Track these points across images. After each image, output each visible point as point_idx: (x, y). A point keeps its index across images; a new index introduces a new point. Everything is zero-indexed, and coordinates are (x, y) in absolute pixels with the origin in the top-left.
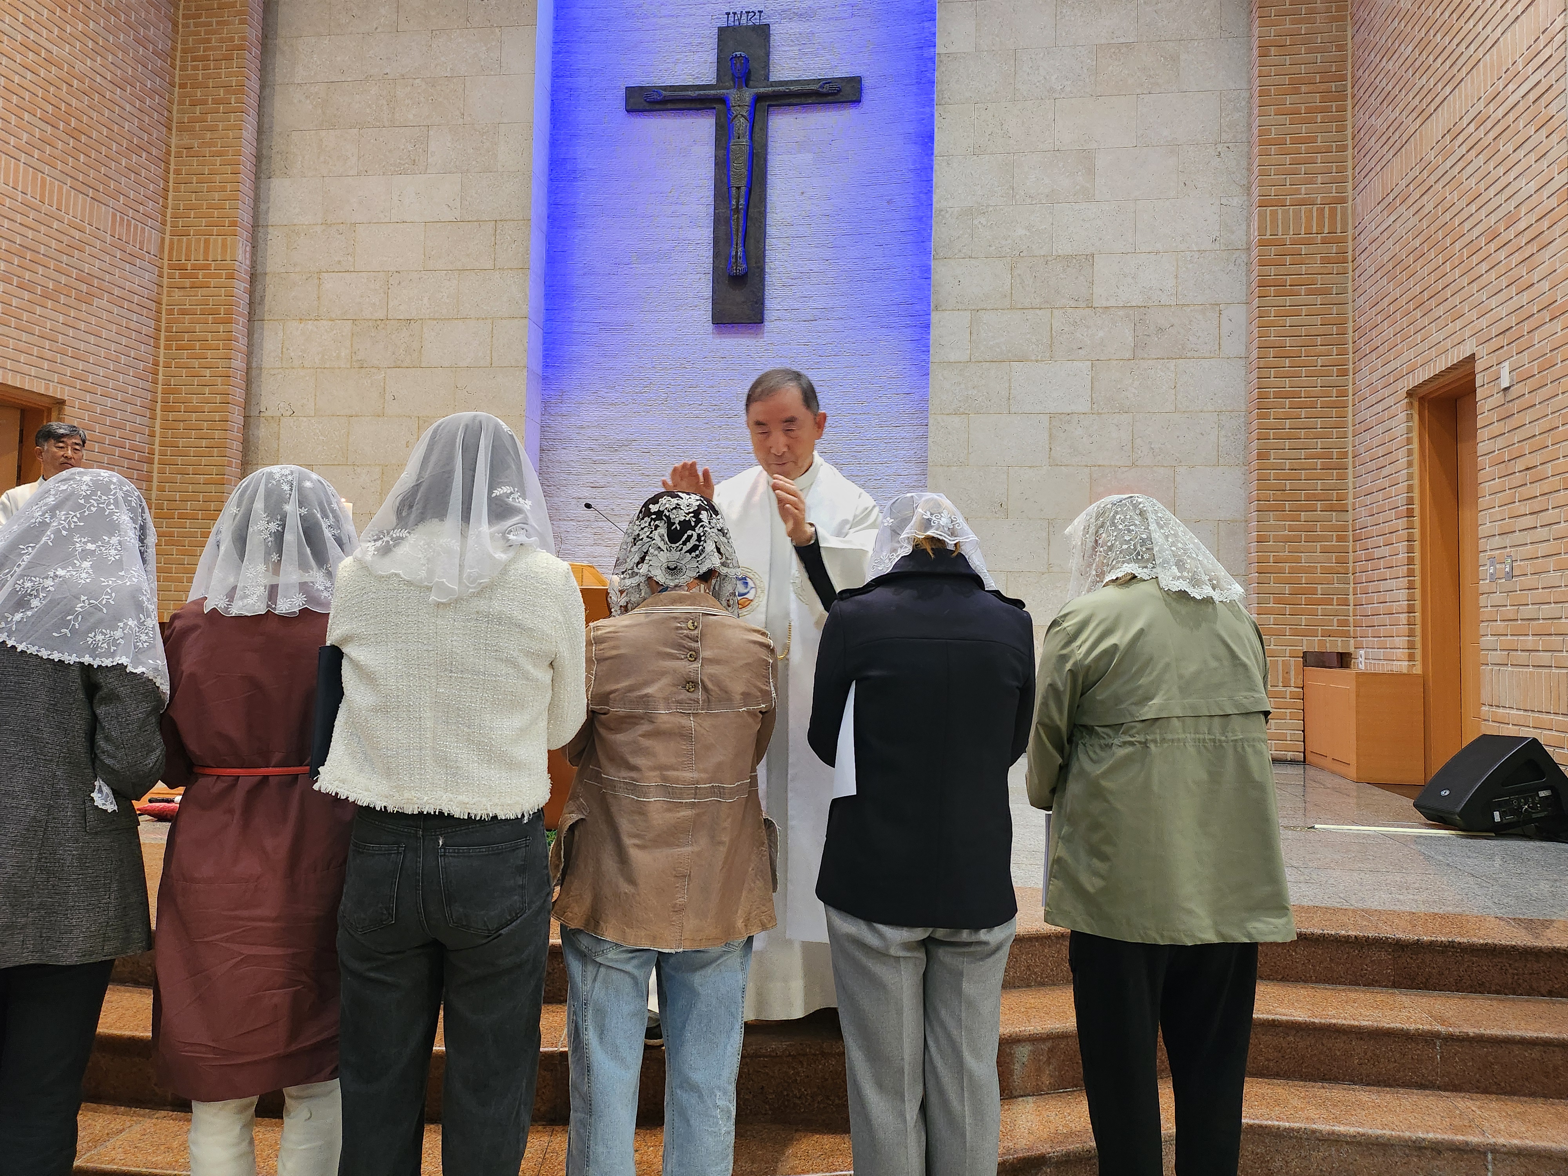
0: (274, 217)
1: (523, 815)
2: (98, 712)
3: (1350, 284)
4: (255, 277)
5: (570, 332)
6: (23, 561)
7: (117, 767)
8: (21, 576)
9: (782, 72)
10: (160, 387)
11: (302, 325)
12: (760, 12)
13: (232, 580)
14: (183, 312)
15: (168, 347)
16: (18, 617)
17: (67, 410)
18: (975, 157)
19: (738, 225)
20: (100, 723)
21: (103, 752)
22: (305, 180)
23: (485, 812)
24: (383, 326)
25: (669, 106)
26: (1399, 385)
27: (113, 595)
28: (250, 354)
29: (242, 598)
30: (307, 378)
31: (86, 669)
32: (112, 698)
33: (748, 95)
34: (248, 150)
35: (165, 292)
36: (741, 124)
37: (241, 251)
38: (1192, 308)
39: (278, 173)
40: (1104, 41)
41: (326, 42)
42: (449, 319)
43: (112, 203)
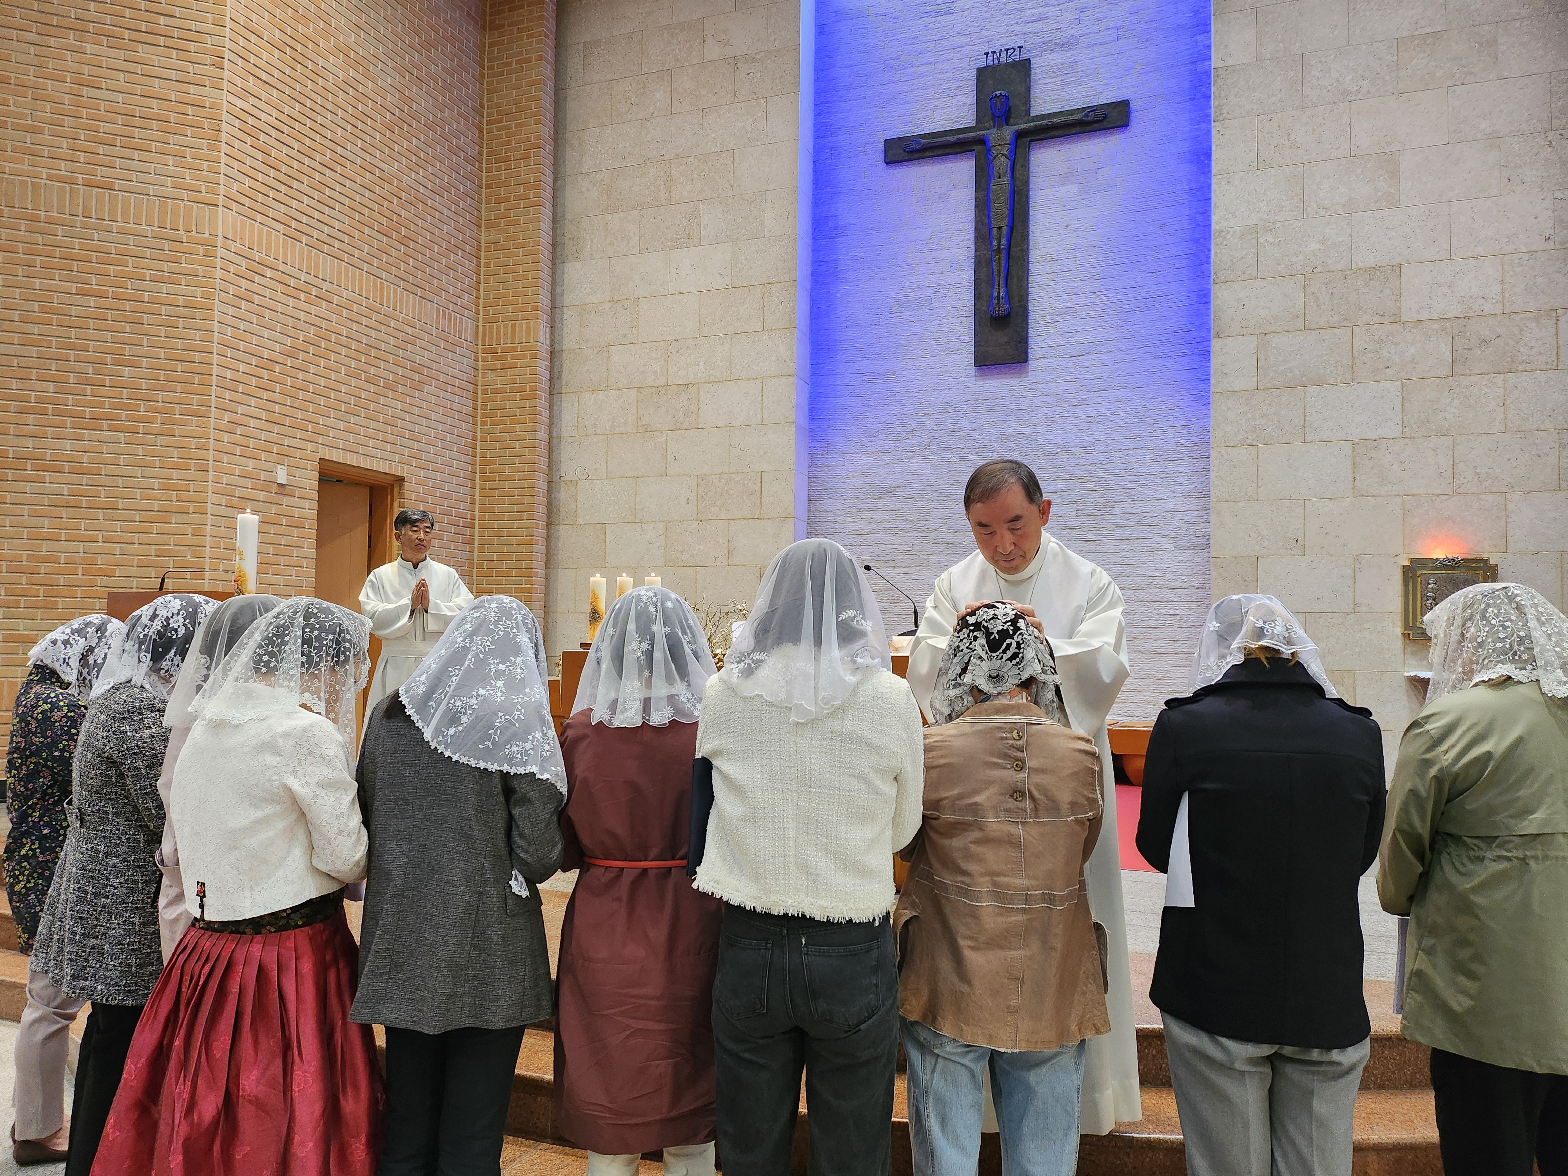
0: (569, 299)
1: (874, 919)
2: (514, 812)
4: (554, 355)
5: (834, 385)
6: (452, 682)
7: (530, 860)
8: (453, 697)
9: (1042, 106)
10: (478, 459)
11: (595, 395)
12: (1020, 48)
13: (613, 696)
14: (496, 392)
15: (484, 424)
16: (452, 731)
17: (408, 485)
18: (1259, 172)
19: (1000, 265)
20: (516, 823)
21: (519, 847)
22: (594, 262)
23: (841, 916)
24: (664, 391)
25: (928, 153)
27: (523, 711)
28: (551, 426)
29: (622, 712)
30: (600, 444)
31: (504, 776)
32: (525, 801)
33: (1008, 133)
34: (545, 239)
35: (480, 374)
36: (1002, 163)
37: (542, 333)
38: (1523, 315)
39: (570, 257)
40: (1405, 34)
41: (609, 131)
42: (722, 382)
43: (436, 299)
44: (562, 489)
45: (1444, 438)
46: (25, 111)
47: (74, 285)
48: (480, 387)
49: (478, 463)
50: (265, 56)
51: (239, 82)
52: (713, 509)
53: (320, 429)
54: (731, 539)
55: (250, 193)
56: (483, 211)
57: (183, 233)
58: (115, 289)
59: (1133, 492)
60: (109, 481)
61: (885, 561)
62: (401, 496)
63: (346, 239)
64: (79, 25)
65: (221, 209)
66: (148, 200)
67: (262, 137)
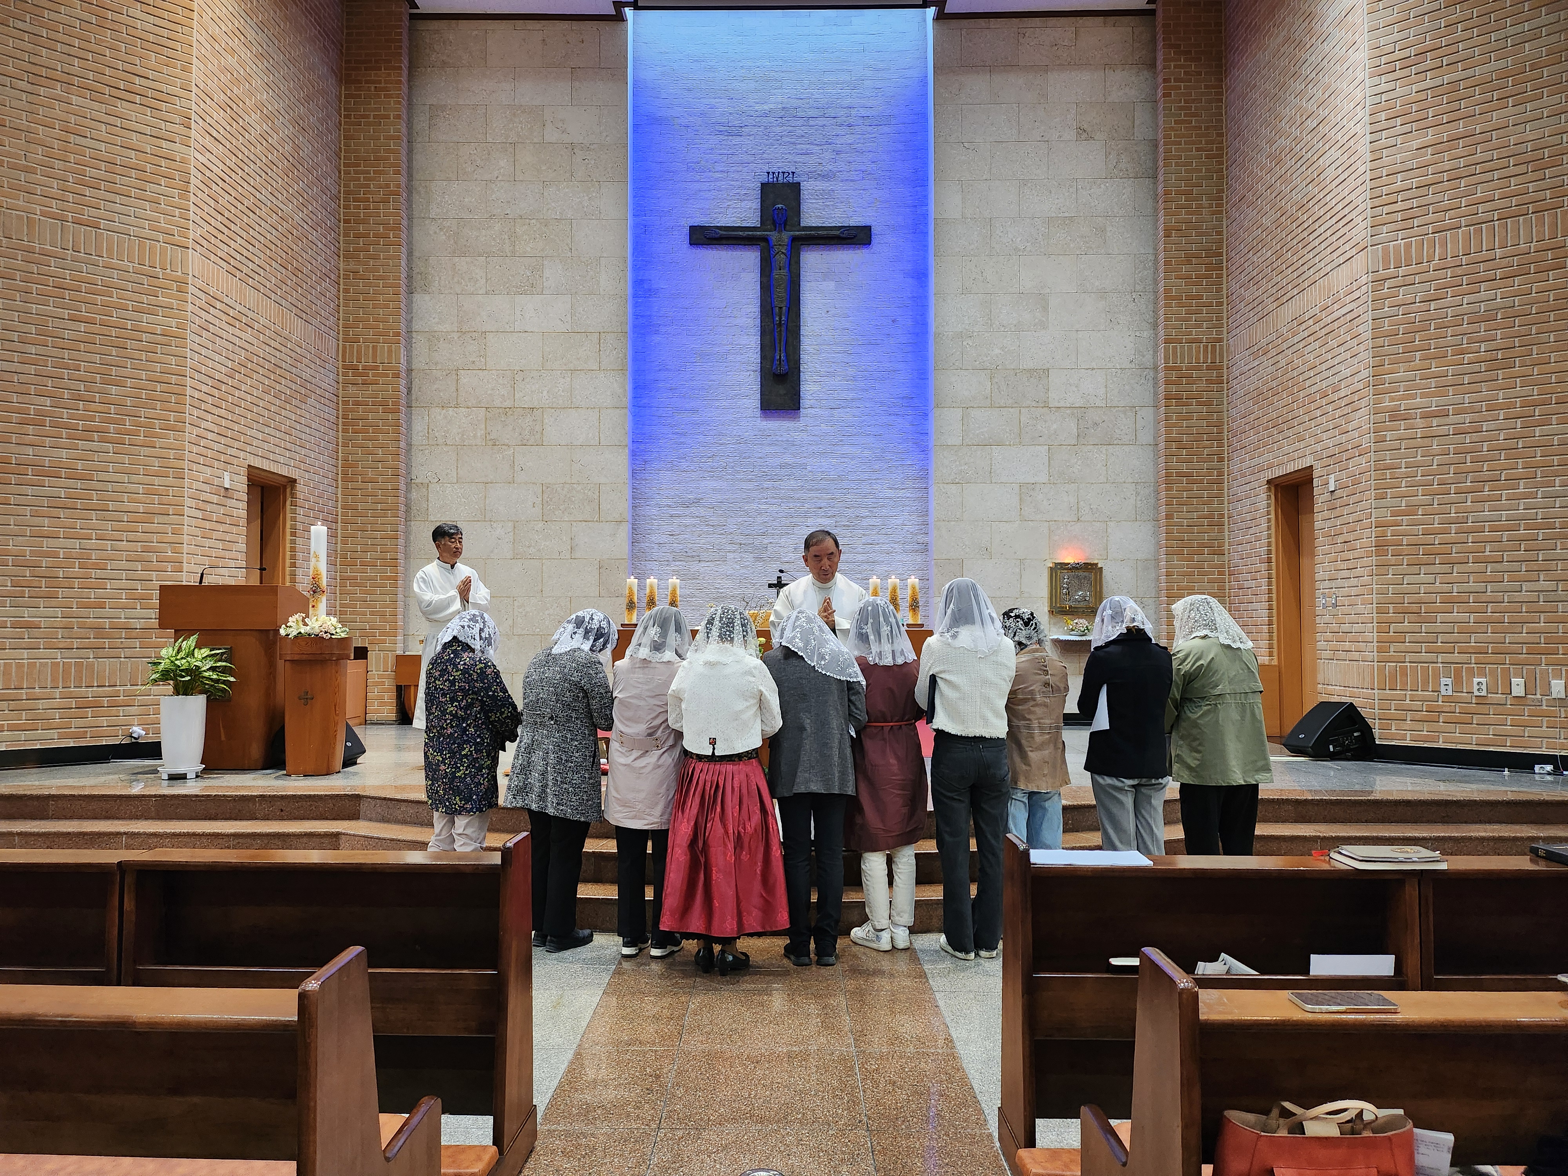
0: (418, 325)
3: (1225, 399)
4: (408, 374)
5: (650, 416)
9: (810, 219)
10: (340, 462)
11: (444, 411)
12: (793, 173)
15: (345, 431)
17: (299, 487)
18: (963, 296)
19: (780, 334)
22: (442, 296)
24: (511, 413)
25: (724, 242)
26: (1262, 474)
30: (450, 453)
33: (786, 236)
35: (342, 387)
36: (781, 259)
37: (402, 356)
38: (1117, 409)
39: (419, 290)
40: (1053, 215)
41: (455, 186)
42: (564, 408)
43: (314, 321)
44: (413, 490)
45: (1073, 484)
46: (20, 152)
47: (67, 311)
48: (340, 398)
49: (340, 466)
50: (215, 115)
51: (200, 139)
52: (557, 513)
53: (249, 440)
54: (573, 537)
55: (207, 236)
56: (341, 243)
57: (160, 270)
58: (101, 317)
59: (875, 510)
60: (99, 486)
61: (693, 557)
62: (293, 496)
63: (262, 272)
64: (65, 77)
65: (190, 251)
66: (129, 239)
67: (214, 186)
